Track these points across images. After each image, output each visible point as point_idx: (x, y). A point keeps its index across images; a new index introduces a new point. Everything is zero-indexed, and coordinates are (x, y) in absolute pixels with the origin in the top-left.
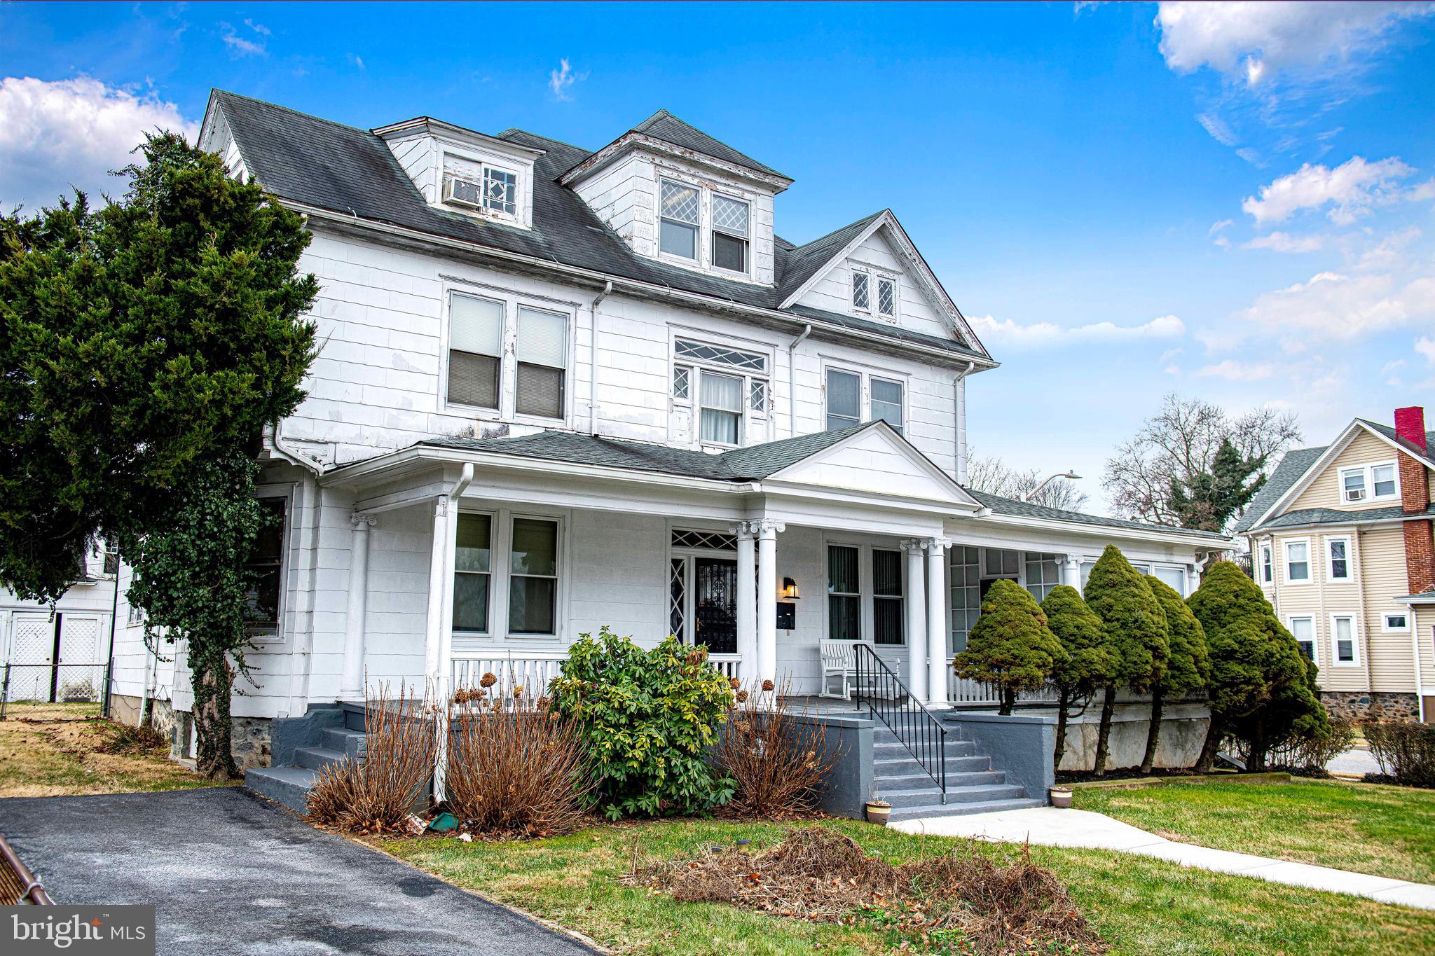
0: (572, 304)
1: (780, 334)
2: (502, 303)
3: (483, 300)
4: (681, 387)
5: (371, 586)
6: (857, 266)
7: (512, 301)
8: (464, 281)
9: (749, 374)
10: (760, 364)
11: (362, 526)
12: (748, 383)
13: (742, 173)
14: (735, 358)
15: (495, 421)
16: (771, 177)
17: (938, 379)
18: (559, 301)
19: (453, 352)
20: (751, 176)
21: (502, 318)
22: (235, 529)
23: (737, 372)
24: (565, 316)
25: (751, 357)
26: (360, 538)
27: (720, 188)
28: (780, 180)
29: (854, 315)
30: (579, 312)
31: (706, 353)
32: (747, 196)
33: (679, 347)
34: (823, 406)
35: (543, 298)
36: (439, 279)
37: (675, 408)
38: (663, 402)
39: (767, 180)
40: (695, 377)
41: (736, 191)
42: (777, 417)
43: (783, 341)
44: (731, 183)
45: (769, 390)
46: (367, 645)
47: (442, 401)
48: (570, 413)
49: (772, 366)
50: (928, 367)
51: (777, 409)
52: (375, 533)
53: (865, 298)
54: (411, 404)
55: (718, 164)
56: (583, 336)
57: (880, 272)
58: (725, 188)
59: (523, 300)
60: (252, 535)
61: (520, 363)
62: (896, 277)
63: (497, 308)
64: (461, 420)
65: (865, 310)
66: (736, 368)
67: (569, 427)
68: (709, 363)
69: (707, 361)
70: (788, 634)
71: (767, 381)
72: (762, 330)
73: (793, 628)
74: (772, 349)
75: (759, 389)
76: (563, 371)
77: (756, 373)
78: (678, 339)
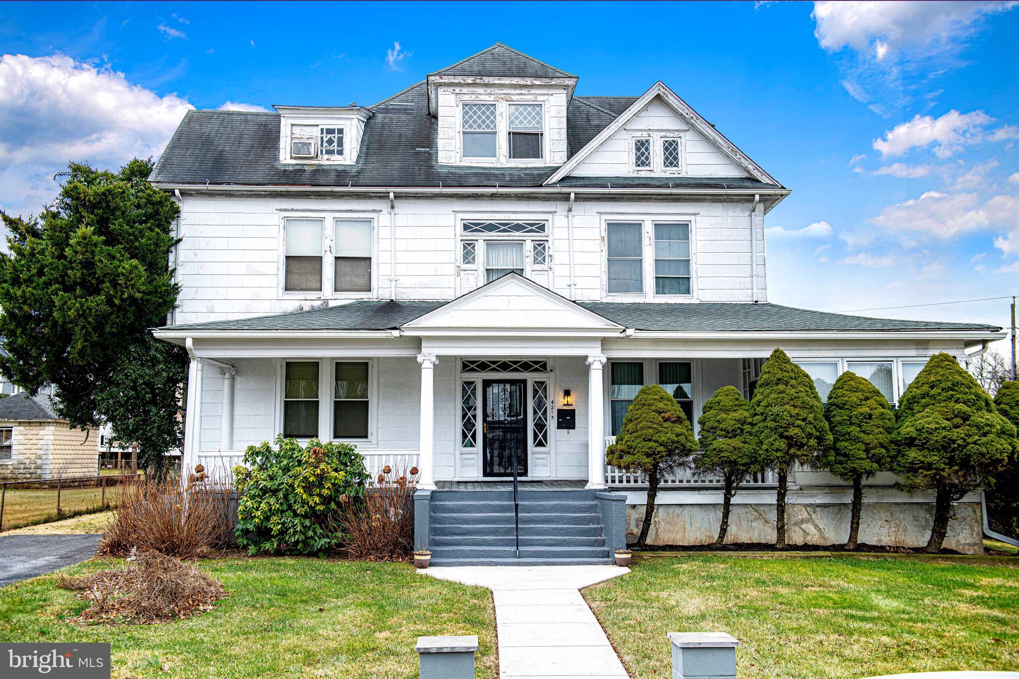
0: (374, 211)
1: (558, 203)
2: (321, 220)
3: (308, 220)
4: (469, 255)
5: (236, 412)
6: (639, 134)
7: (329, 217)
8: (293, 210)
9: (530, 239)
10: (542, 228)
11: (227, 376)
12: (529, 246)
13: (529, 83)
14: (518, 228)
15: (319, 299)
16: (556, 79)
17: (730, 213)
18: (363, 211)
19: (288, 258)
20: (538, 82)
21: (323, 229)
22: (144, 383)
23: (516, 238)
24: (369, 221)
25: (532, 225)
26: (227, 383)
27: (515, 98)
28: (565, 79)
29: (635, 175)
30: (380, 216)
31: (491, 228)
32: (540, 98)
33: (466, 227)
34: (604, 253)
35: (351, 211)
36: (276, 212)
37: (462, 272)
38: (452, 269)
39: (554, 83)
40: (480, 248)
41: (530, 97)
42: (555, 268)
43: (561, 208)
44: (524, 91)
45: (549, 248)
47: (281, 291)
48: (376, 287)
49: (551, 229)
50: (720, 205)
51: (555, 261)
52: (238, 379)
53: (647, 158)
54: (259, 295)
55: (506, 81)
56: (384, 232)
57: (663, 134)
58: (519, 97)
59: (337, 215)
60: (159, 386)
61: (336, 258)
62: (681, 134)
63: (319, 223)
64: (294, 302)
65: (647, 168)
66: (516, 235)
67: (375, 296)
68: (494, 235)
69: (493, 233)
70: (568, 433)
71: (547, 241)
72: (541, 202)
73: (574, 428)
74: (551, 215)
75: (540, 249)
76: (370, 258)
77: (538, 236)
78: (465, 222)
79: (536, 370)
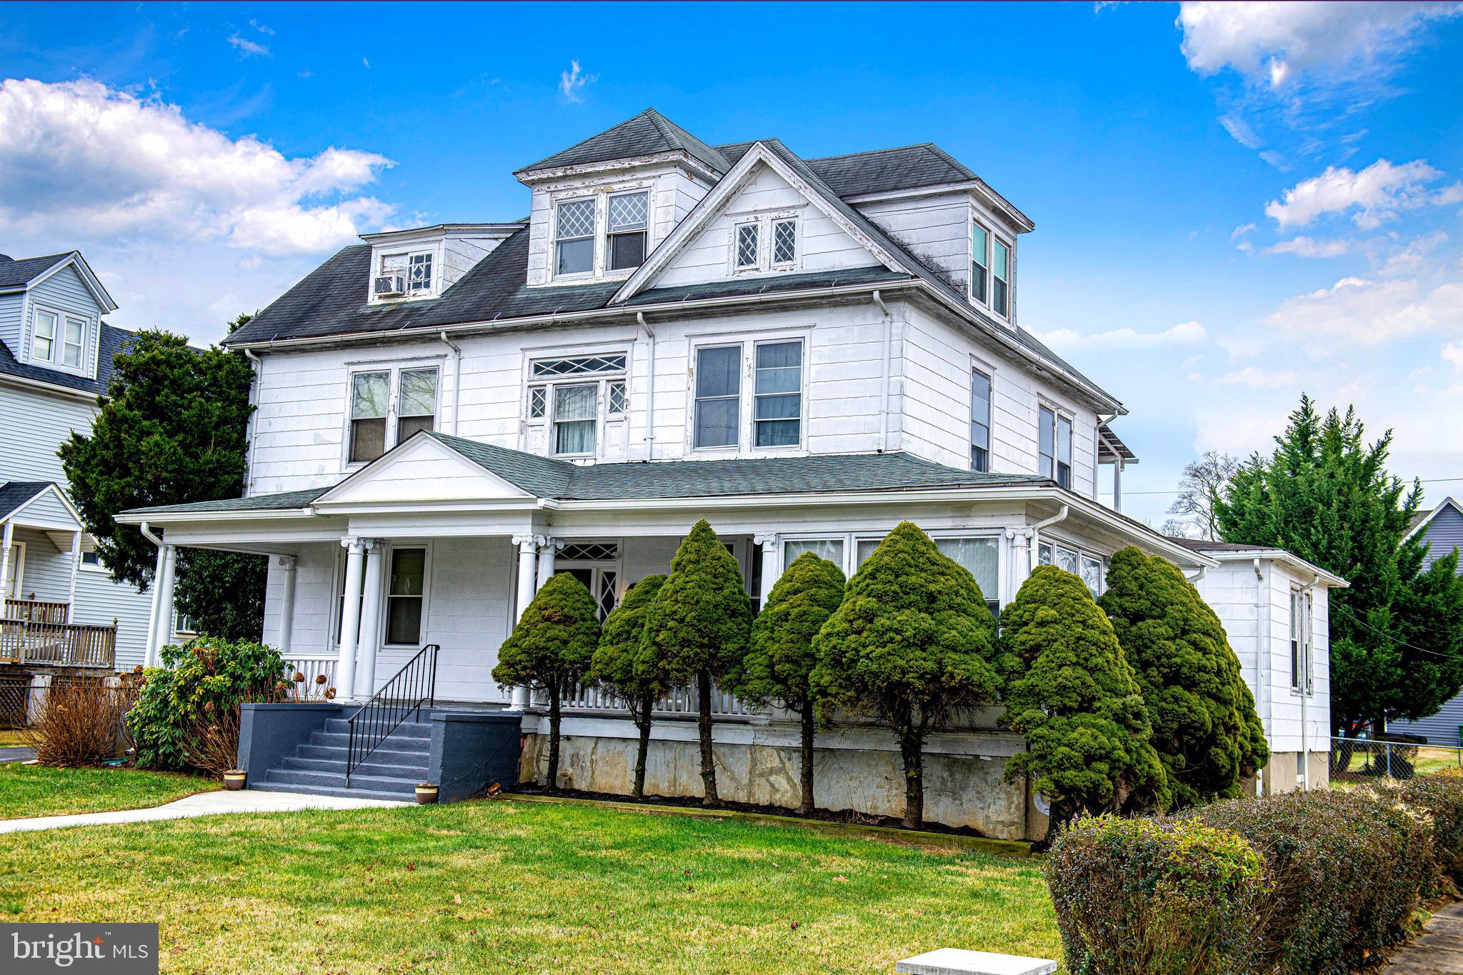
0: (438, 356)
1: (639, 327)
2: (388, 373)
3: (375, 374)
4: (538, 409)
5: (296, 610)
6: (743, 219)
7: (395, 369)
8: (359, 363)
9: (602, 379)
10: (622, 363)
11: (287, 566)
12: (604, 389)
13: (626, 165)
14: (593, 365)
16: (657, 155)
17: (858, 321)
18: (429, 358)
19: (353, 422)
20: (636, 163)
21: (388, 384)
23: (589, 379)
24: (434, 370)
25: (610, 359)
27: (616, 187)
28: (667, 154)
29: (735, 278)
30: (445, 362)
31: (563, 367)
32: (646, 183)
33: (537, 369)
34: (690, 392)
35: (415, 359)
36: (345, 366)
37: (529, 429)
38: (515, 428)
39: (655, 160)
40: (551, 395)
41: (634, 184)
42: (632, 416)
44: (627, 177)
45: (628, 389)
47: (345, 462)
49: (631, 363)
50: (845, 309)
51: (635, 407)
53: (753, 252)
54: (324, 469)
55: (601, 167)
56: (448, 384)
57: (774, 215)
58: (621, 186)
59: (403, 365)
61: (399, 419)
62: (799, 212)
63: (385, 377)
65: (752, 266)
66: (590, 375)
68: (565, 377)
69: (565, 375)
71: (627, 380)
74: (630, 345)
75: (618, 390)
76: (432, 418)
77: (613, 374)
78: (536, 362)
79: (607, 557)
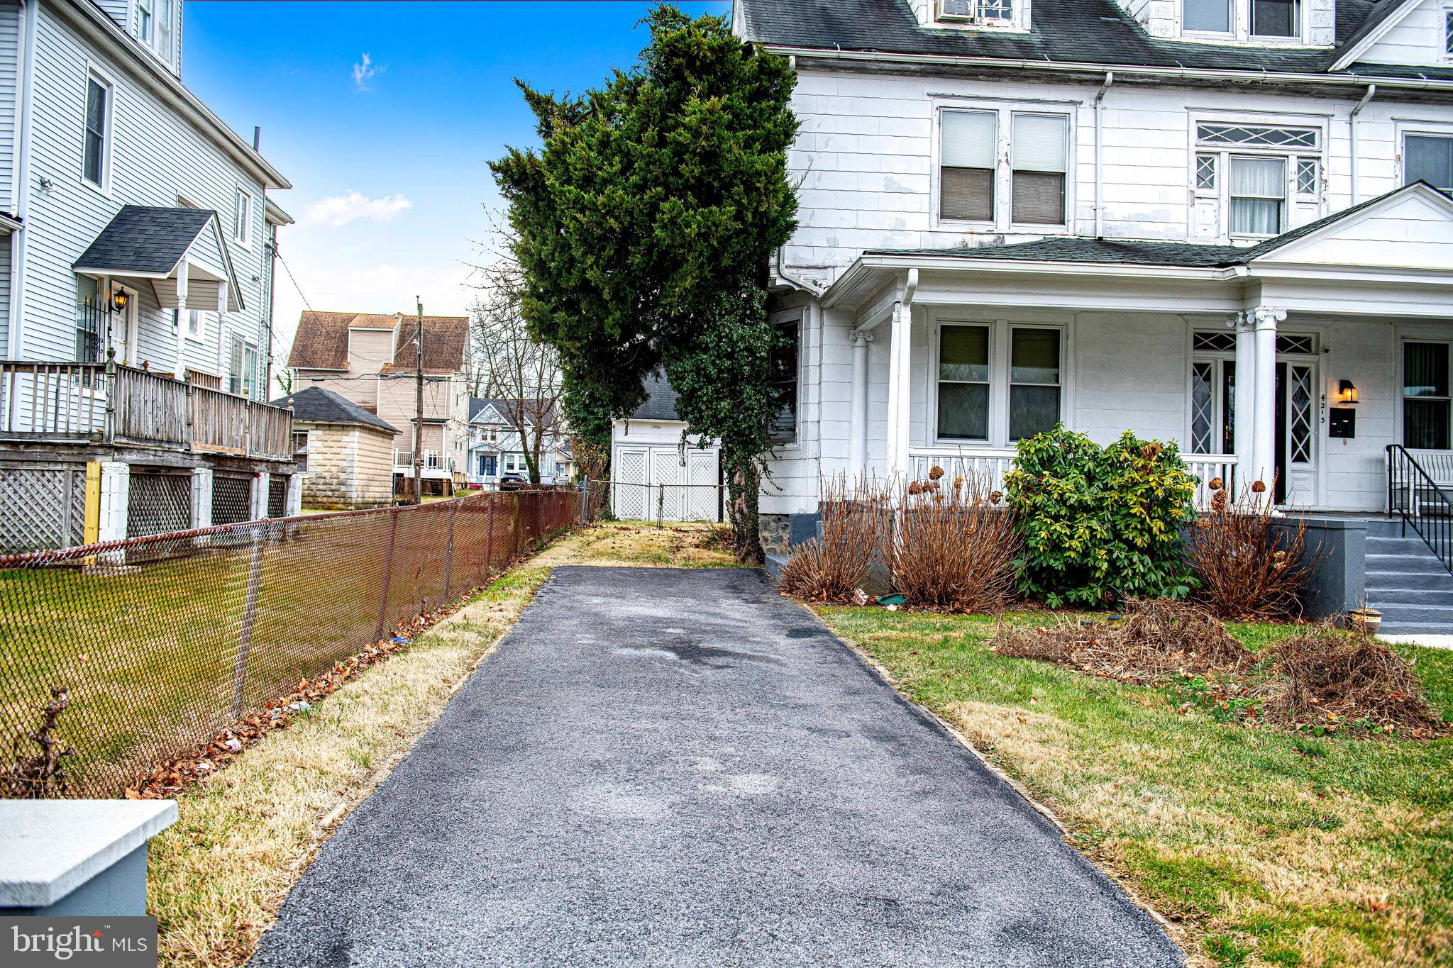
0: (1072, 102)
1: (1336, 102)
2: (993, 113)
3: (974, 113)
4: (1205, 175)
5: (872, 398)
7: (1005, 110)
8: (953, 96)
9: (1293, 155)
10: (1310, 139)
11: (860, 342)
12: (1293, 164)
14: (1277, 137)
15: (990, 233)
18: (1056, 102)
19: (945, 169)
21: (996, 127)
22: (746, 349)
23: (1275, 152)
24: (1064, 117)
25: (1296, 134)
26: (859, 353)
29: (1448, 65)
30: (1080, 110)
31: (1236, 135)
33: (1202, 133)
34: (1399, 180)
35: (1038, 101)
36: (928, 98)
37: (1197, 201)
38: (1182, 195)
40: (1222, 166)
42: (1331, 198)
43: (1340, 110)
45: (1322, 169)
46: (869, 451)
47: (935, 218)
48: (1072, 218)
49: (1325, 141)
51: (1331, 189)
52: (874, 348)
54: (904, 224)
56: (1085, 136)
59: (1017, 106)
60: (763, 354)
61: (1015, 172)
63: (990, 118)
64: (955, 234)
66: (1277, 148)
67: (1071, 232)
68: (1241, 146)
69: (1239, 144)
70: (1345, 443)
71: (1319, 158)
72: (1312, 100)
73: (1353, 436)
74: (1325, 120)
75: (1308, 169)
76: (1064, 174)
77: (1306, 151)
78: (1200, 125)
79: (1296, 350)
